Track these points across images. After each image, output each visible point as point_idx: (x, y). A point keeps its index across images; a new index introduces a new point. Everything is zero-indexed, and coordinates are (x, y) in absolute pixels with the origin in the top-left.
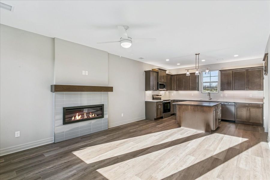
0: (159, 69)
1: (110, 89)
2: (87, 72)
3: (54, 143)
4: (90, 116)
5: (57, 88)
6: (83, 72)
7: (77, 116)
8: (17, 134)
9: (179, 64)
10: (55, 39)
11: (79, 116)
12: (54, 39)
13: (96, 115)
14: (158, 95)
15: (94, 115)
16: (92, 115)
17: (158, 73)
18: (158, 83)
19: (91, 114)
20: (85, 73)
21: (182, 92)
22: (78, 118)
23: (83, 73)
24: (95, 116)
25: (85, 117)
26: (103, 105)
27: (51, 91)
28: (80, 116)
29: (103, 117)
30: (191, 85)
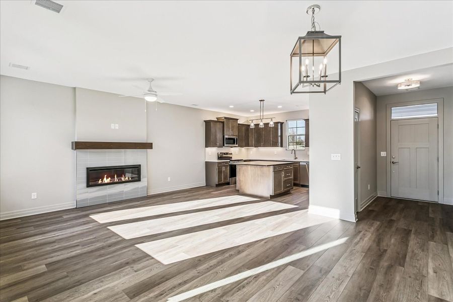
0: (225, 118)
1: (149, 146)
2: (117, 125)
3: (76, 208)
4: (122, 179)
5: (79, 146)
8: (34, 196)
9: (253, 111)
10: (77, 90)
11: (107, 178)
12: (75, 88)
14: (227, 154)
15: (127, 178)
16: (125, 178)
17: (223, 123)
18: (224, 136)
19: (123, 176)
20: (115, 126)
21: (262, 149)
22: (106, 180)
23: (113, 126)
24: (129, 179)
25: (116, 180)
26: (140, 165)
27: (72, 149)
28: (110, 178)
29: (139, 180)
30: (271, 139)
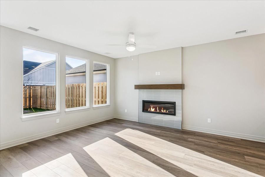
2: (159, 72)
3: (138, 122)
4: (162, 111)
6: (156, 73)
7: (152, 109)
11: (153, 108)
13: (167, 112)
16: (164, 110)
19: (162, 109)
20: (158, 74)
25: (158, 111)
26: (175, 102)
29: (174, 114)
